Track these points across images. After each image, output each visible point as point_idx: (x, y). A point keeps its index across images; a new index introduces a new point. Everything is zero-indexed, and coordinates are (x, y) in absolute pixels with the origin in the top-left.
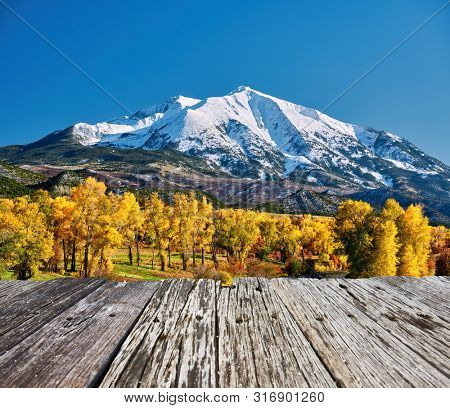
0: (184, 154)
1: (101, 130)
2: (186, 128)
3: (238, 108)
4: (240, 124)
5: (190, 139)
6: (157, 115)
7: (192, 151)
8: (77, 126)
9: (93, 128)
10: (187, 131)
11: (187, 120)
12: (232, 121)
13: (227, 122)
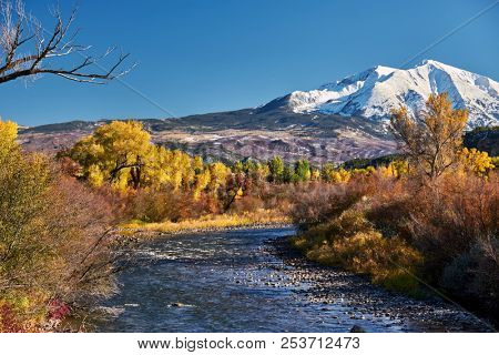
0: (367, 120)
1: (313, 97)
2: (372, 99)
3: (419, 80)
4: (417, 94)
5: (374, 107)
6: (358, 83)
7: (374, 117)
8: (294, 94)
9: (307, 95)
10: (373, 100)
11: (374, 91)
12: (411, 91)
13: (406, 92)
